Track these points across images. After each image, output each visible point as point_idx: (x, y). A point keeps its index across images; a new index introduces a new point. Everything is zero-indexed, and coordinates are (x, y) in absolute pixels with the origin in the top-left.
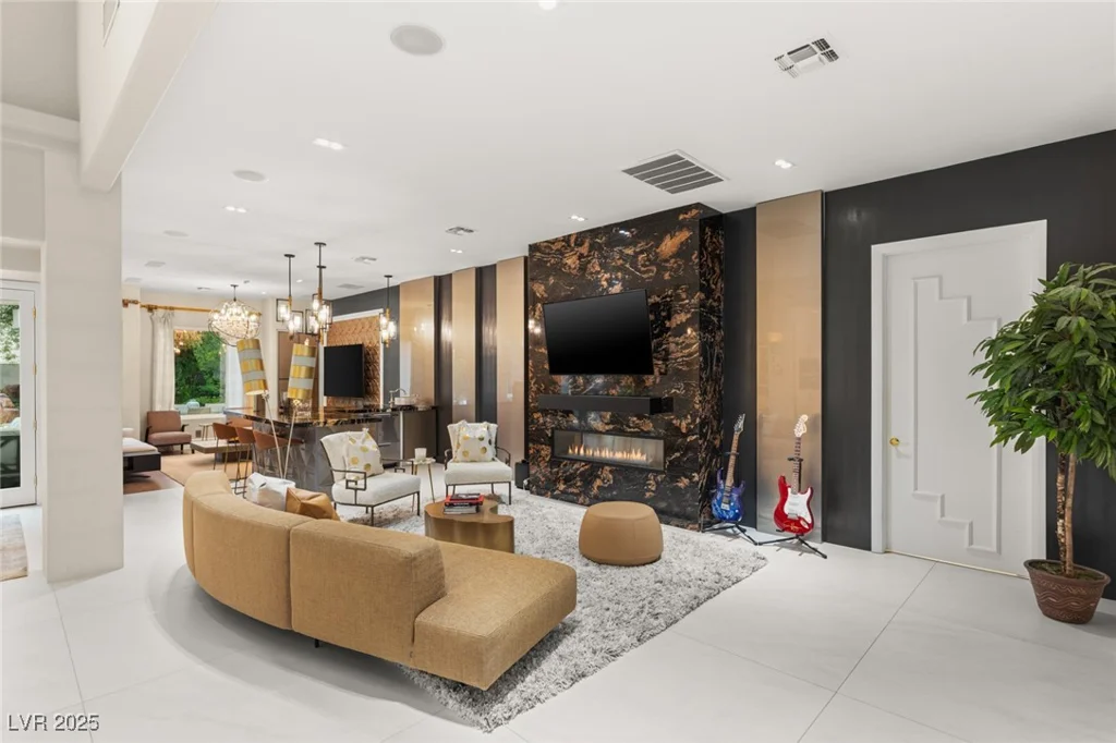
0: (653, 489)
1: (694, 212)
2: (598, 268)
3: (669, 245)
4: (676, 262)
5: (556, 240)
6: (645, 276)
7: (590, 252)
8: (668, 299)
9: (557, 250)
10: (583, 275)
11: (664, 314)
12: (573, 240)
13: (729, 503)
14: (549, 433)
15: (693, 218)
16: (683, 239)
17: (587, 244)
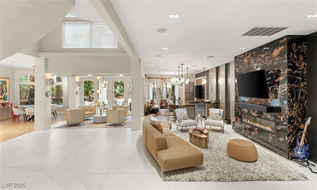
0: (271, 139)
1: (285, 39)
2: (253, 62)
3: (276, 52)
4: (278, 58)
5: (241, 55)
6: (268, 64)
7: (251, 57)
8: (276, 72)
9: (242, 58)
10: (249, 65)
11: (274, 77)
12: (246, 54)
13: (301, 152)
14: (240, 114)
15: (285, 41)
16: (281, 49)
17: (250, 55)
